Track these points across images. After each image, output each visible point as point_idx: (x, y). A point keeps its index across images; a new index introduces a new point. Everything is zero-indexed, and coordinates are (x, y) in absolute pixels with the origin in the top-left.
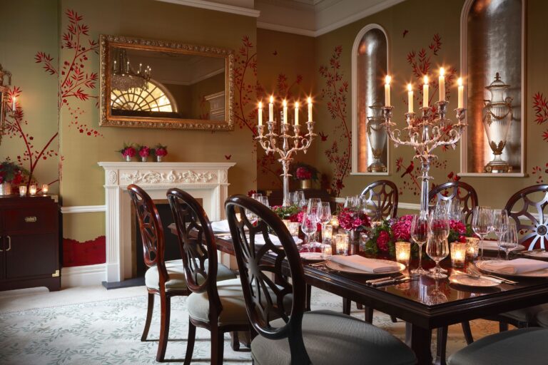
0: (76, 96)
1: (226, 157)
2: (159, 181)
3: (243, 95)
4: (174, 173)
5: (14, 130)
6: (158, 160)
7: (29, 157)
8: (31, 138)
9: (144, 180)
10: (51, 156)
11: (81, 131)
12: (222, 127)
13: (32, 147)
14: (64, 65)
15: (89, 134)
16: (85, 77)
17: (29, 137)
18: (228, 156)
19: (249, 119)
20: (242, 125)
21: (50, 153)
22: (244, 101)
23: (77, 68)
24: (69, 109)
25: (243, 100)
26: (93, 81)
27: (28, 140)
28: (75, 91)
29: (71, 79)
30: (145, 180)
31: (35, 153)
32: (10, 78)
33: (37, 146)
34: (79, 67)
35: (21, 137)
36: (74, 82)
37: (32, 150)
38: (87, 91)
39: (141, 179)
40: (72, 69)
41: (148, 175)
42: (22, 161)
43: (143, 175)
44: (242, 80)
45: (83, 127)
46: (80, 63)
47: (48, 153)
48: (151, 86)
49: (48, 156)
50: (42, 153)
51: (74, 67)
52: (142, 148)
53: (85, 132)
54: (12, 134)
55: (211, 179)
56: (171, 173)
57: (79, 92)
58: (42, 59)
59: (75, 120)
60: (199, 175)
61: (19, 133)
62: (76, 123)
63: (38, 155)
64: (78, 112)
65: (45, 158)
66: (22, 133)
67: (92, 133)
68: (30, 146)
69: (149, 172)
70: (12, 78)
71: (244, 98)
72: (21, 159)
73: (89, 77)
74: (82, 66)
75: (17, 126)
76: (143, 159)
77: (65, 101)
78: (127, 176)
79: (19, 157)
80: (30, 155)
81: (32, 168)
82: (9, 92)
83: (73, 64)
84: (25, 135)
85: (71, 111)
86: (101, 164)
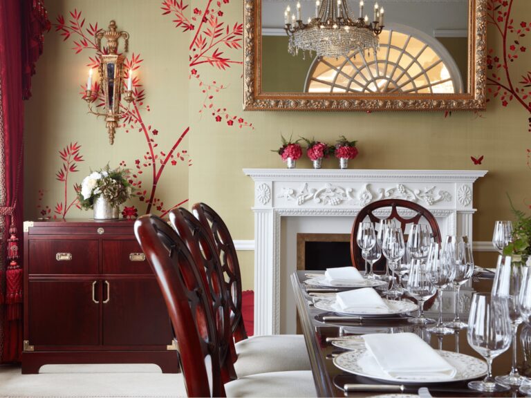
0: (211, 62)
1: (473, 159)
2: (342, 202)
3: (510, 42)
4: (368, 187)
5: (131, 120)
6: (342, 165)
7: (151, 161)
8: (155, 132)
9: (316, 200)
10: (182, 159)
11: (219, 119)
12: (459, 104)
13: (156, 145)
14: (193, 15)
15: (230, 123)
16: (225, 30)
17: (152, 129)
18: (477, 158)
19: (521, 86)
20: (507, 99)
21: (182, 154)
22: (512, 53)
23: (212, 17)
24: (201, 84)
25: (509, 51)
26: (237, 37)
27: (151, 135)
28: (210, 54)
29: (204, 36)
30: (318, 200)
31: (160, 155)
32: (127, 42)
33: (164, 144)
34: (216, 15)
35: (140, 130)
36: (209, 40)
37: (156, 151)
38: (226, 52)
39: (312, 198)
40: (205, 20)
41: (324, 191)
42: (143, 168)
43: (315, 190)
44: (507, 14)
45: (222, 111)
46: (217, 9)
47: (178, 155)
48: (399, 38)
49: (178, 160)
50: (170, 154)
51: (208, 16)
52: (312, 145)
53: (224, 120)
54: (128, 126)
55: (439, 201)
56: (364, 188)
57: (215, 55)
58: (172, 7)
59: (209, 102)
60: (417, 192)
61: (139, 125)
62: (211, 106)
63: (164, 158)
64: (214, 88)
65: (174, 163)
66: (142, 125)
67: (236, 122)
68: (153, 144)
69: (326, 186)
70: (129, 40)
71: (513, 48)
72: (141, 165)
73: (231, 30)
74: (220, 14)
75: (136, 115)
76: (315, 163)
77: (194, 72)
78: (288, 192)
79: (138, 162)
80: (153, 158)
81: (156, 180)
82: (125, 62)
83: (207, 12)
84: (147, 128)
85: (203, 88)
86: (247, 171)
